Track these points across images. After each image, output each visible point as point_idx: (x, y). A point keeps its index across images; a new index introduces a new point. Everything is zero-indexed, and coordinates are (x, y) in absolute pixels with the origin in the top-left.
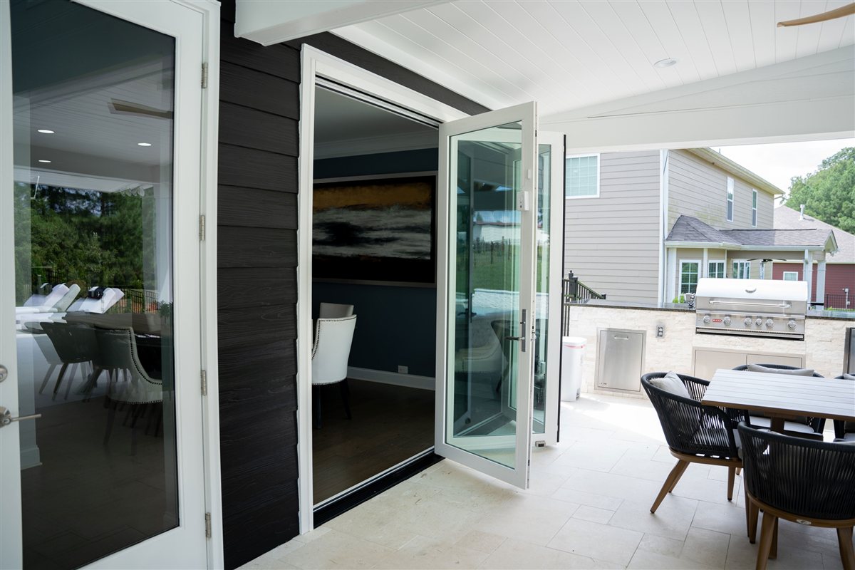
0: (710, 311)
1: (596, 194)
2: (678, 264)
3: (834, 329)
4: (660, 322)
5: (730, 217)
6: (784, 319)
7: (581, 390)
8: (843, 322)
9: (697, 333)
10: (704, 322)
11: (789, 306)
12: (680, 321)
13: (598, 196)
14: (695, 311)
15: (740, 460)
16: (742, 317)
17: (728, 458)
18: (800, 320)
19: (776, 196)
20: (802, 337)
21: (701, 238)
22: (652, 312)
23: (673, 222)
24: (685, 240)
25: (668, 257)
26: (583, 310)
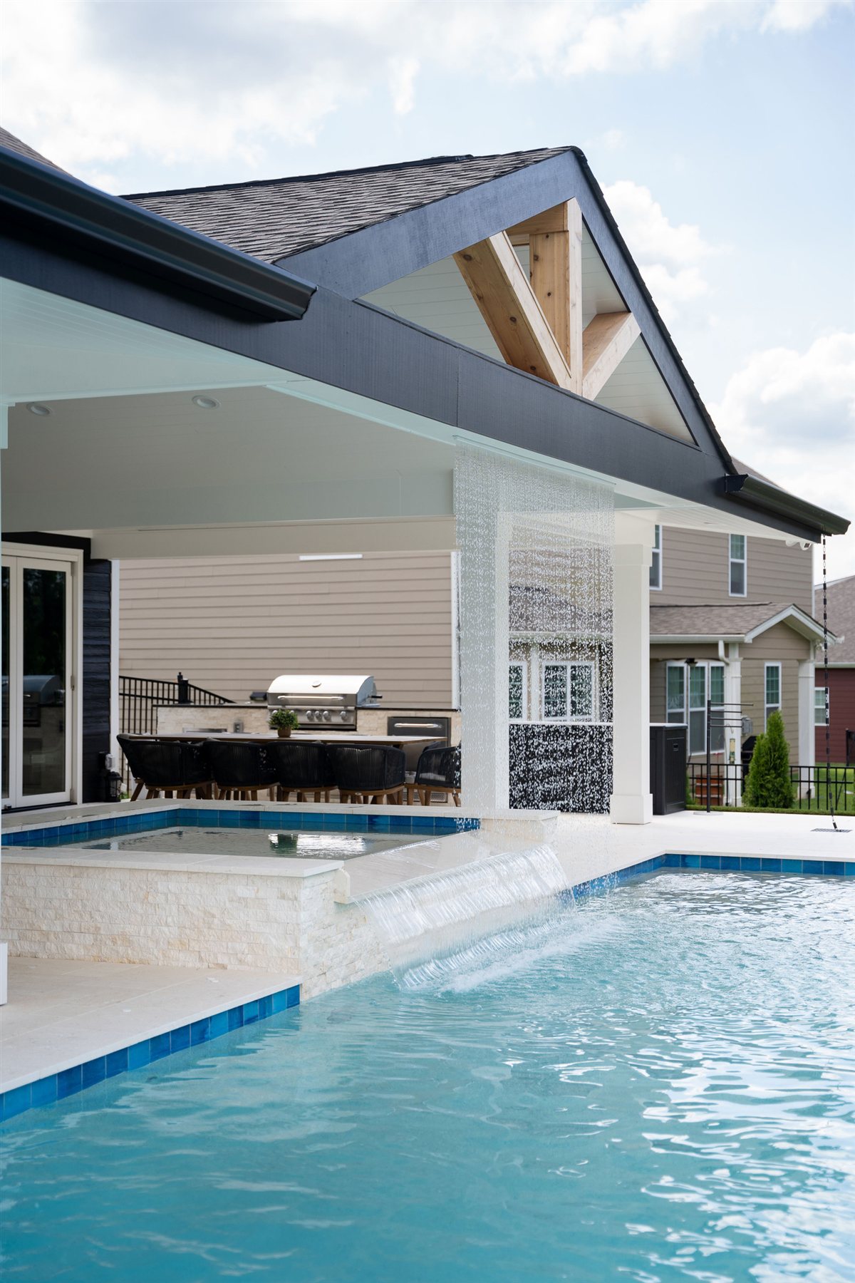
3: (379, 719)
4: (239, 719)
5: (654, 582)
6: (341, 711)
8: (385, 712)
9: (270, 729)
11: (343, 698)
12: (256, 718)
14: (267, 707)
16: (308, 710)
18: (352, 711)
20: (353, 727)
22: (232, 710)
26: (170, 711)
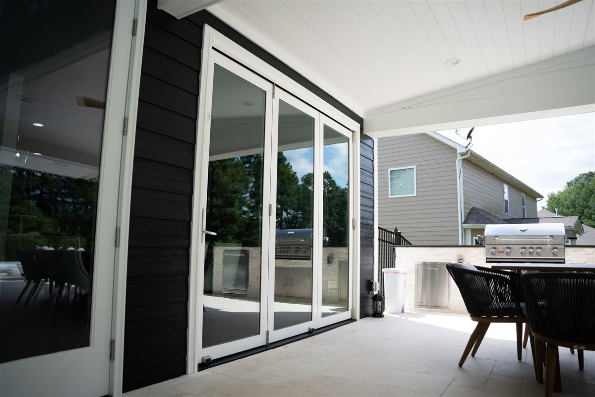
0: (494, 246)
1: (414, 193)
2: (472, 240)
4: (460, 255)
5: (507, 211)
6: (550, 249)
7: (405, 308)
9: (487, 262)
10: (492, 253)
11: (551, 239)
12: (474, 254)
13: (415, 195)
14: (484, 246)
15: (524, 316)
16: (518, 248)
17: (516, 316)
18: (561, 249)
19: (538, 199)
20: (563, 261)
21: (487, 222)
22: (454, 248)
23: (468, 211)
24: (477, 223)
25: (465, 235)
26: (405, 250)
